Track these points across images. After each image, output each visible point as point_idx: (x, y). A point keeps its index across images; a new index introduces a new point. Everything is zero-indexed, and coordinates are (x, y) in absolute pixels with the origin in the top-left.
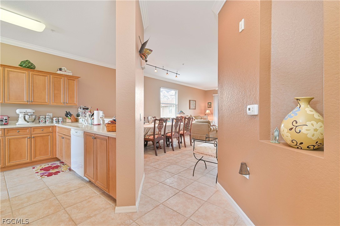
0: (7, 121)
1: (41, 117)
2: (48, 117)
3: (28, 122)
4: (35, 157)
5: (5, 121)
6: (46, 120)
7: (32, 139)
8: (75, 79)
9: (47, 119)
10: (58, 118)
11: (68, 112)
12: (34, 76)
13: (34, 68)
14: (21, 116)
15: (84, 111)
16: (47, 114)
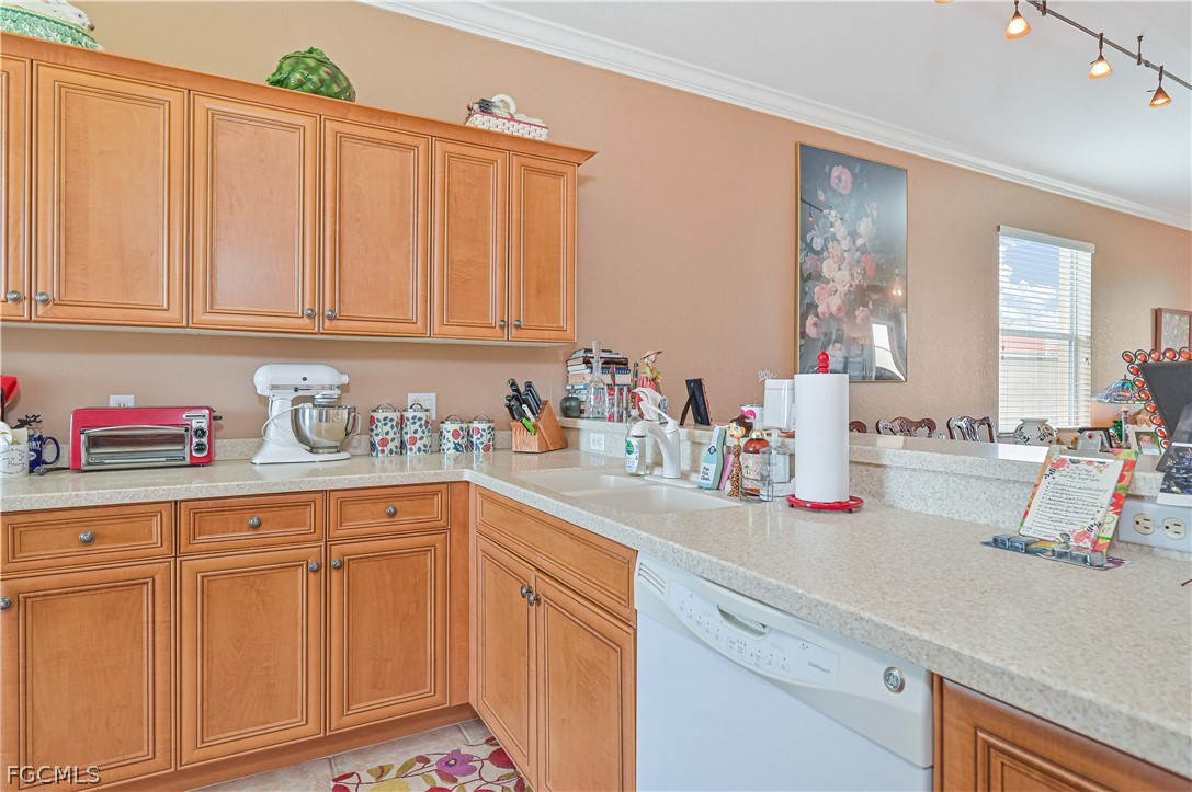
0: (205, 440)
1: (379, 415)
2: (418, 414)
3: (313, 449)
4: (348, 701)
5: (195, 440)
6: (406, 438)
7: (334, 573)
8: (561, 168)
9: (410, 428)
10: (464, 426)
11: (522, 389)
12: (348, 145)
13: (347, 92)
14: (280, 407)
15: (607, 379)
16: (411, 398)
